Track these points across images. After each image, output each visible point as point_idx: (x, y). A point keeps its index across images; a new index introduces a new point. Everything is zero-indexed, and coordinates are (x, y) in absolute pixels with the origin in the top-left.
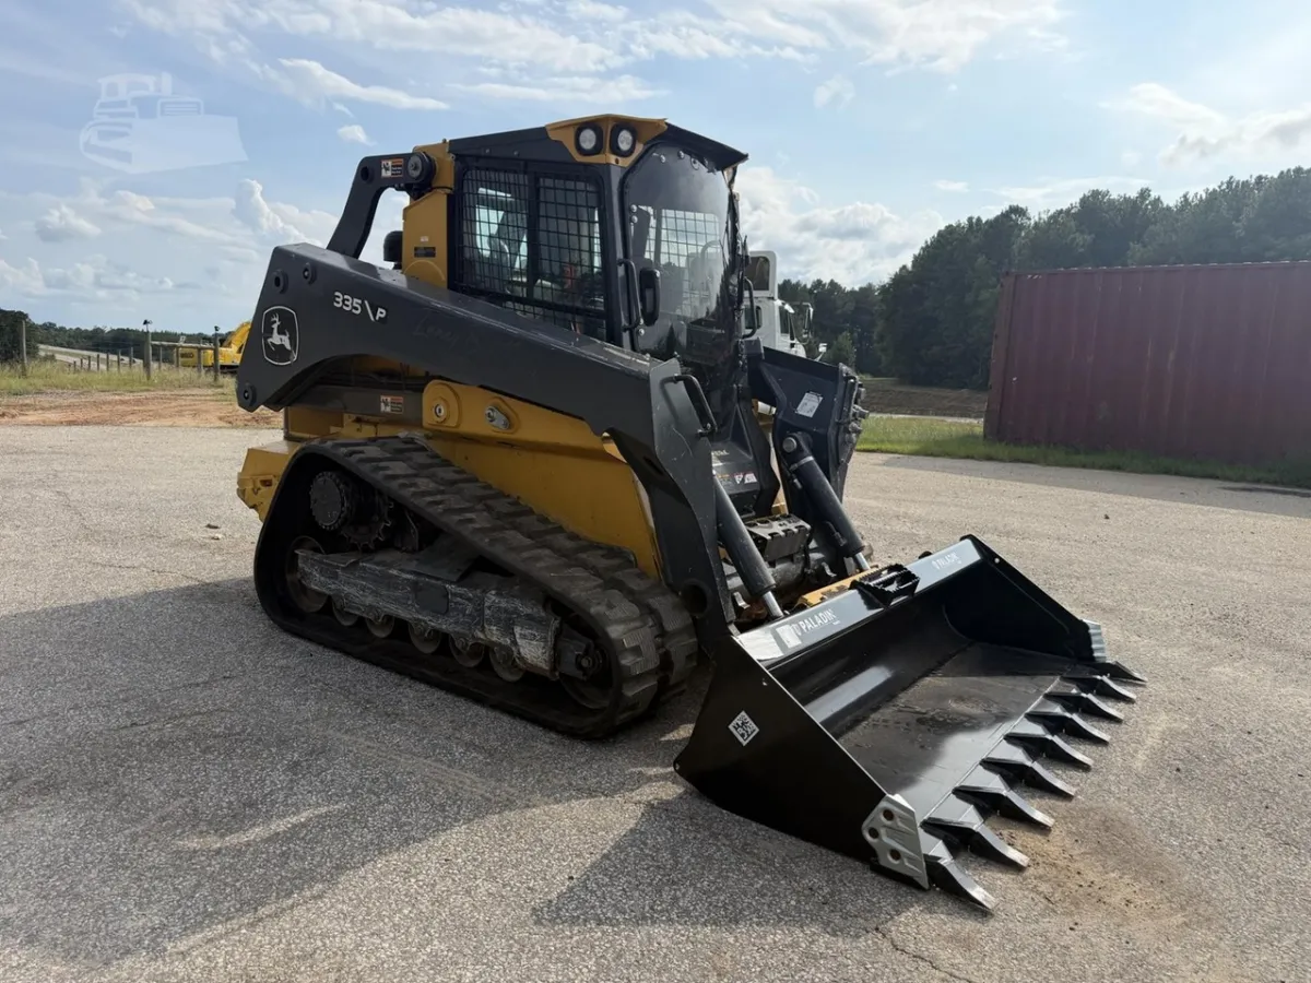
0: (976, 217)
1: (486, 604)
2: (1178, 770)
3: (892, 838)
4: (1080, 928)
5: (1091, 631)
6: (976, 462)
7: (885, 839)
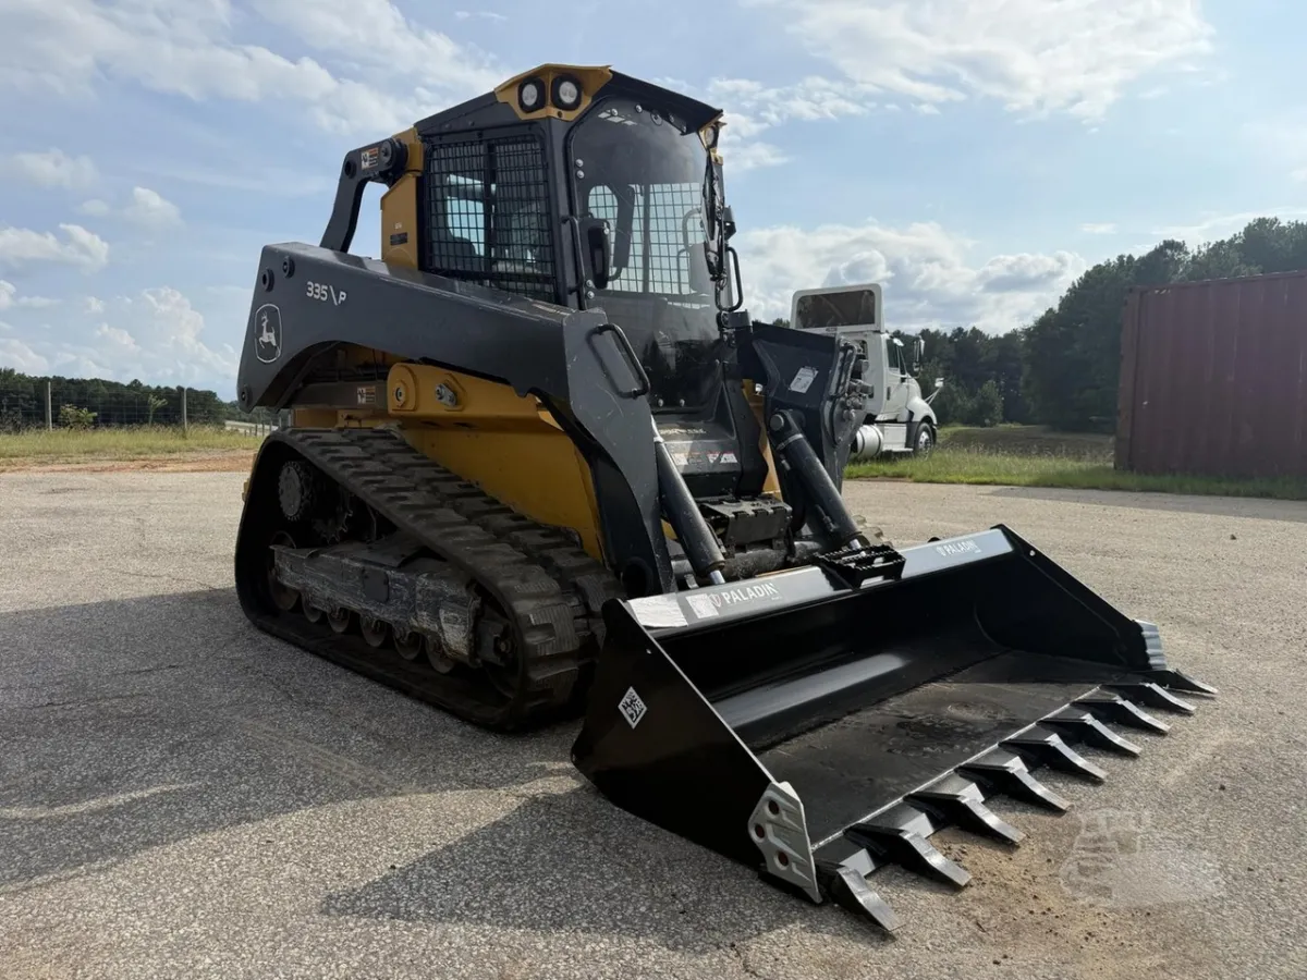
0: (1127, 255)
1: (418, 588)
2: (1223, 788)
3: (777, 836)
4: (1009, 962)
5: (1145, 633)
6: (1101, 492)
7: (772, 839)
